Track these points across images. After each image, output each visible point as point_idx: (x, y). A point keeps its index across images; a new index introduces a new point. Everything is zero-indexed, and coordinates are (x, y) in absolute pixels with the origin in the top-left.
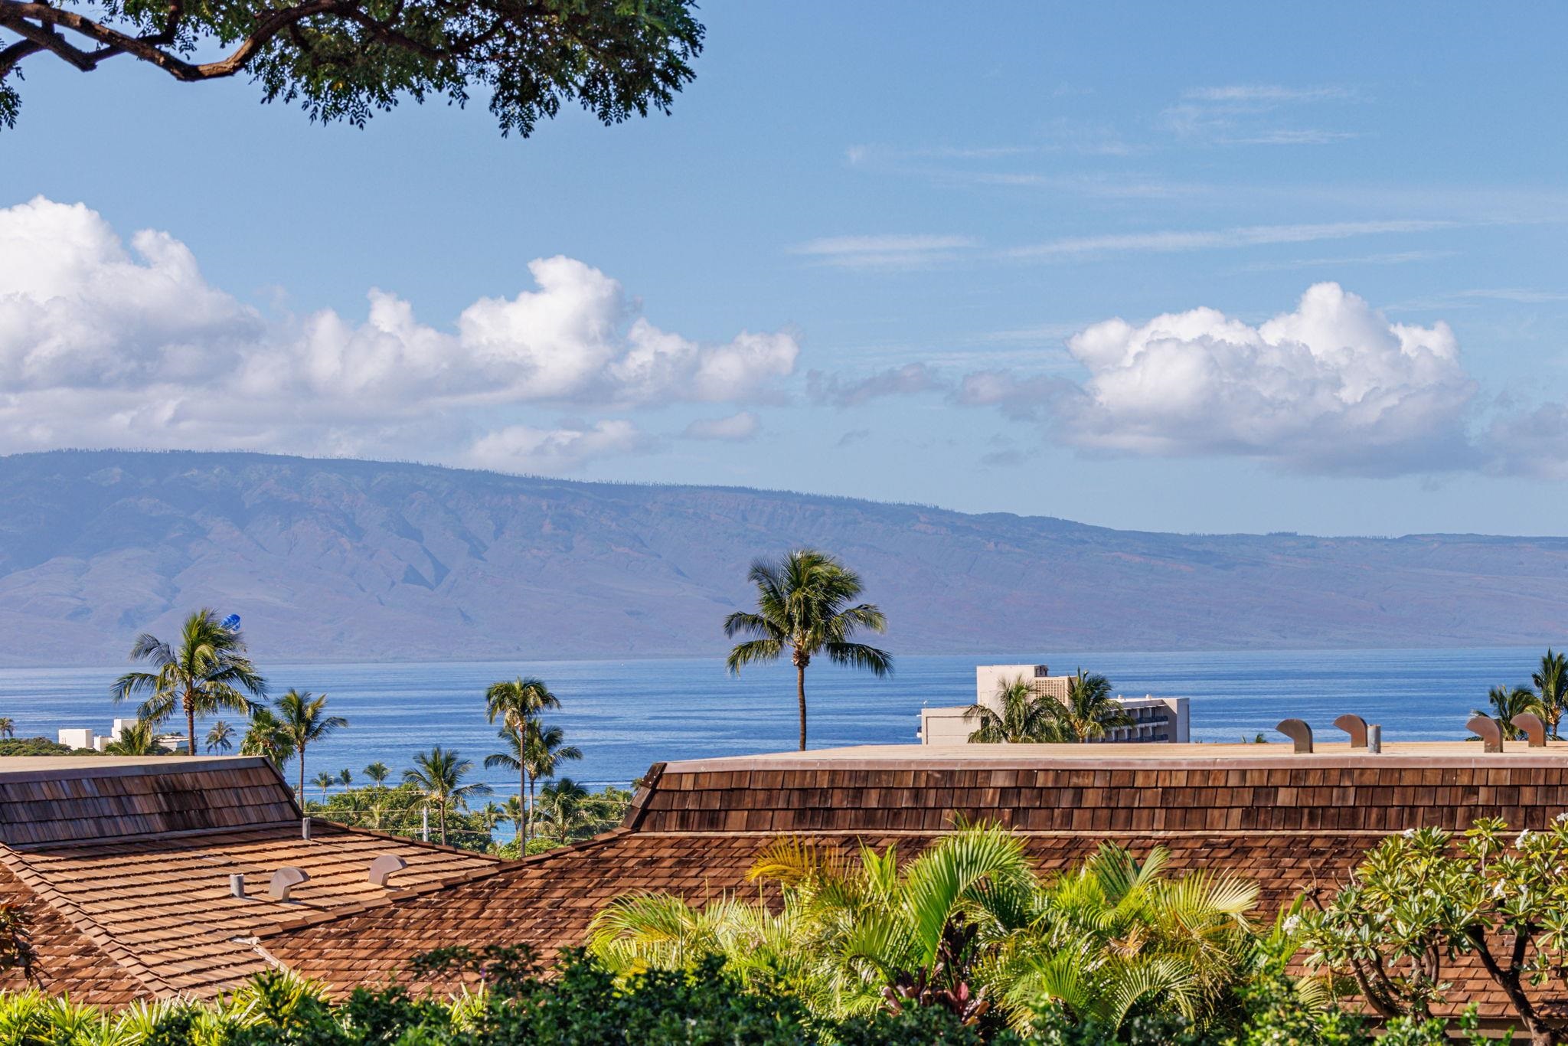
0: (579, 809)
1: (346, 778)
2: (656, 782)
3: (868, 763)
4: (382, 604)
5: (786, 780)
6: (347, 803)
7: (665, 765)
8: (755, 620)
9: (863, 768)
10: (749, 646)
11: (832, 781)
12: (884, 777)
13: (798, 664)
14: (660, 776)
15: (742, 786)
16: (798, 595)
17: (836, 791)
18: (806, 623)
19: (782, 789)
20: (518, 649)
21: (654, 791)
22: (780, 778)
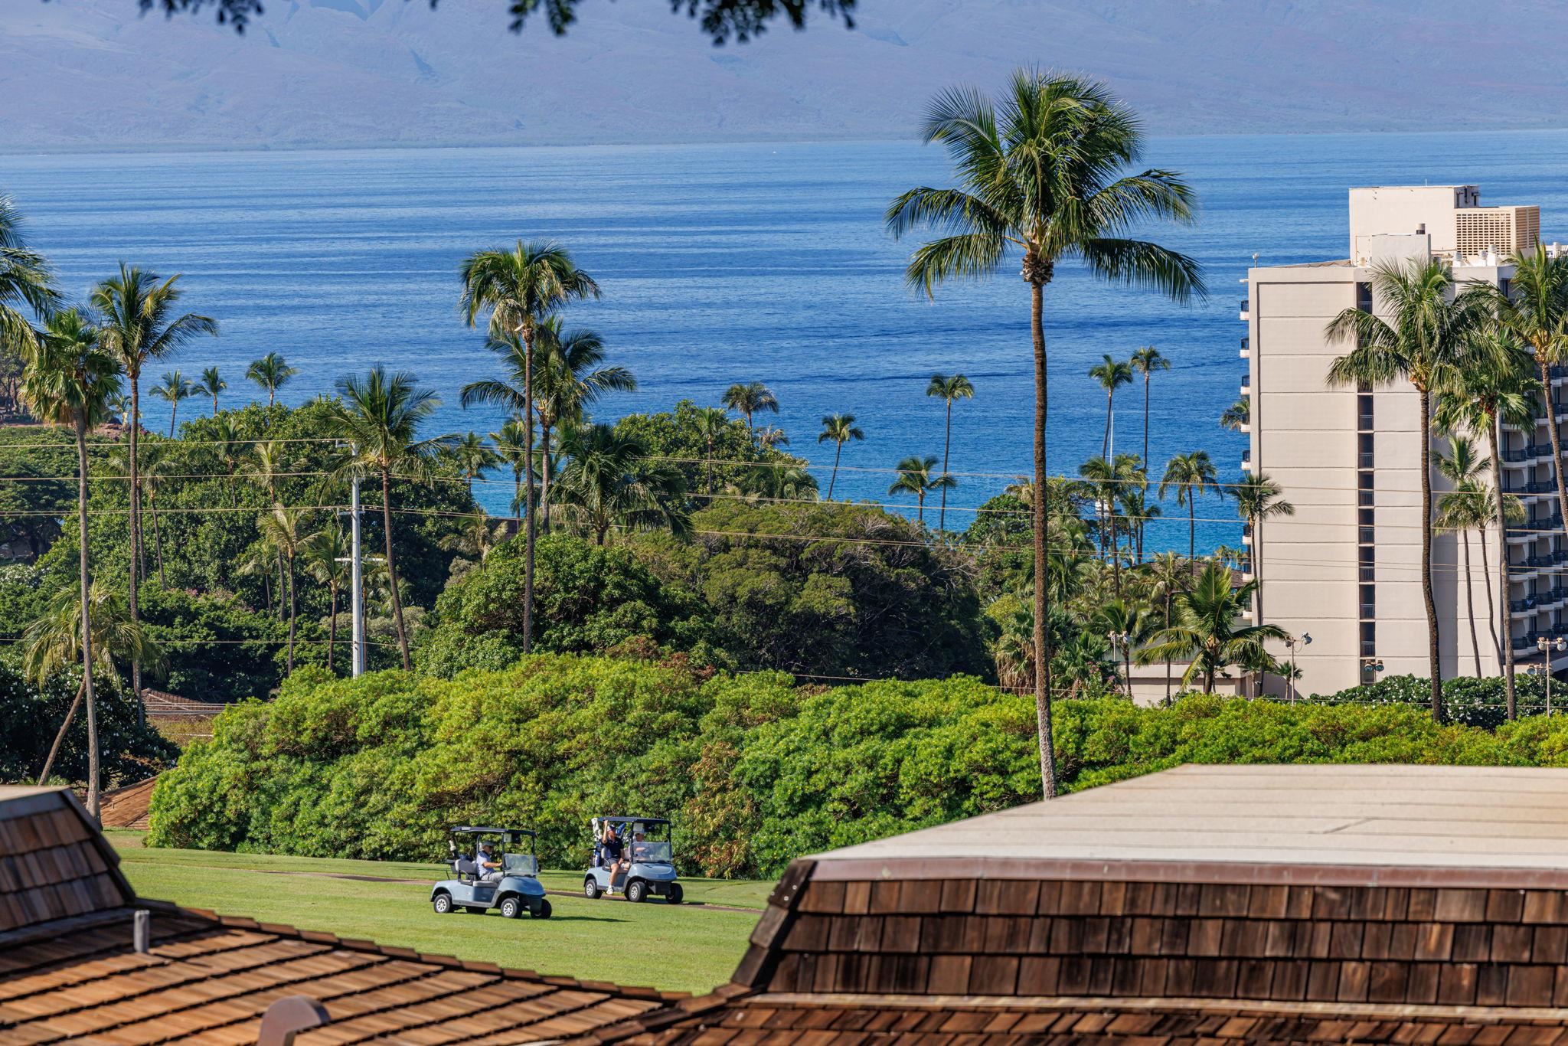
1: (213, 382)
2: (798, 898)
3: (1202, 867)
5: (1044, 898)
7: (815, 864)
8: (953, 198)
9: (1190, 877)
10: (943, 248)
11: (1132, 902)
12: (1231, 896)
13: (1032, 279)
14: (805, 886)
15: (960, 909)
16: (1031, 150)
17: (1138, 921)
18: (1046, 204)
19: (1037, 916)
21: (794, 915)
22: (1033, 895)
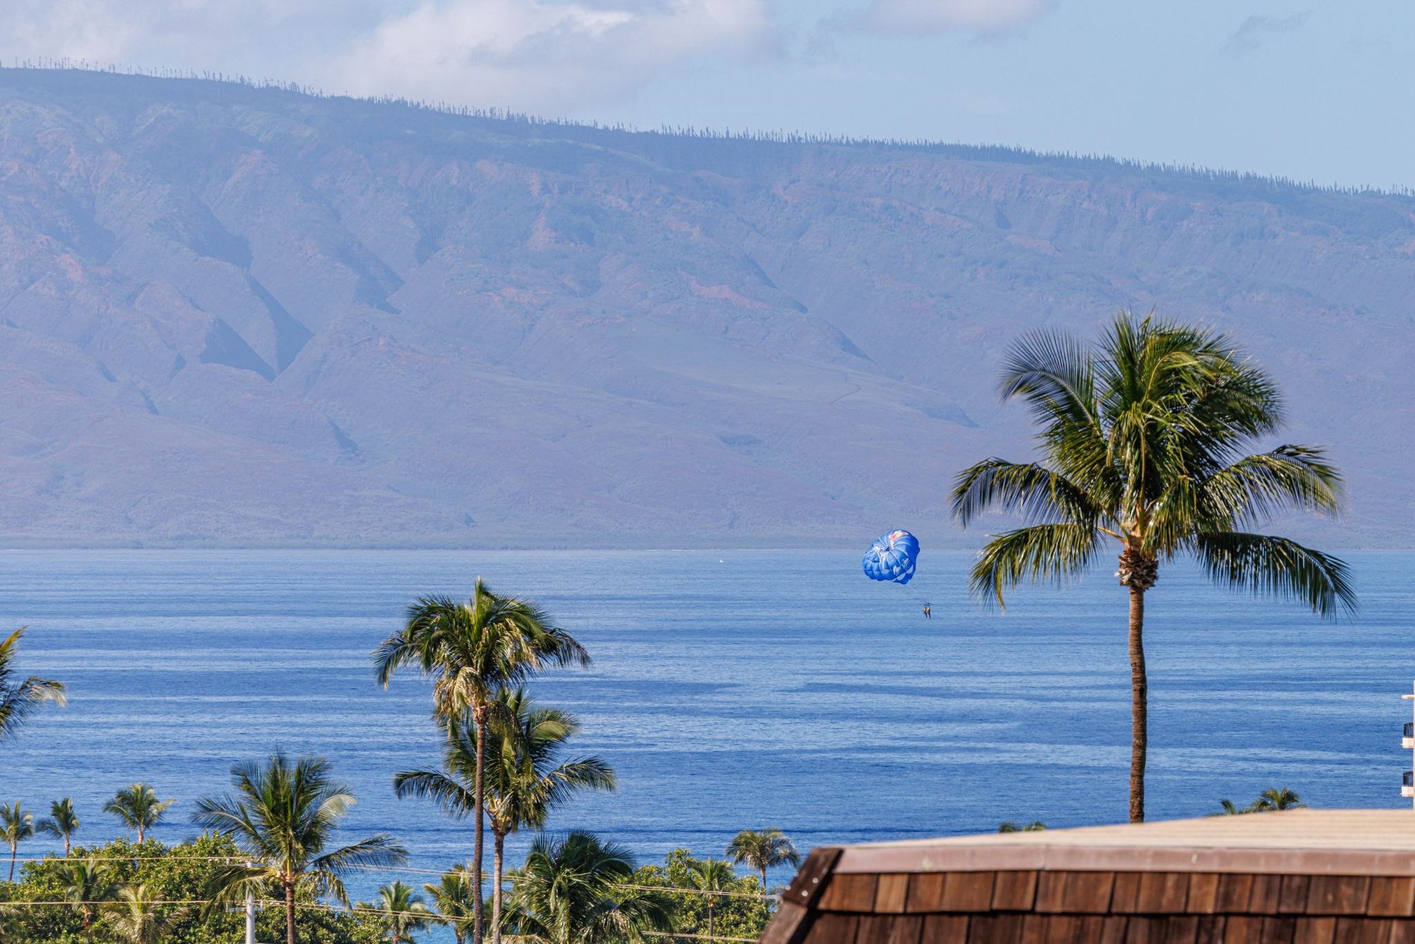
0: (606, 906)
1: (64, 820)
2: (819, 893)
3: (1311, 856)
4: (154, 411)
5: (1119, 894)
6: (66, 880)
7: (840, 853)
8: (1032, 476)
9: (1297, 868)
10: (1018, 541)
11: (1226, 898)
12: (1346, 890)
13: (1131, 581)
14: (828, 879)
15: (1016, 906)
16: (1134, 418)
17: (1233, 921)
18: (1150, 486)
19: (1109, 914)
20: (469, 521)
21: (814, 914)
22: (1105, 889)
